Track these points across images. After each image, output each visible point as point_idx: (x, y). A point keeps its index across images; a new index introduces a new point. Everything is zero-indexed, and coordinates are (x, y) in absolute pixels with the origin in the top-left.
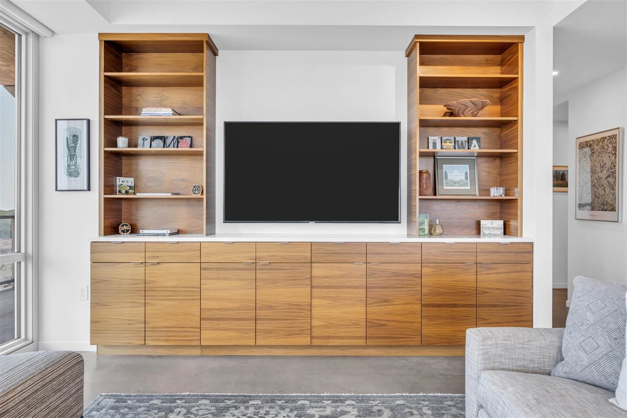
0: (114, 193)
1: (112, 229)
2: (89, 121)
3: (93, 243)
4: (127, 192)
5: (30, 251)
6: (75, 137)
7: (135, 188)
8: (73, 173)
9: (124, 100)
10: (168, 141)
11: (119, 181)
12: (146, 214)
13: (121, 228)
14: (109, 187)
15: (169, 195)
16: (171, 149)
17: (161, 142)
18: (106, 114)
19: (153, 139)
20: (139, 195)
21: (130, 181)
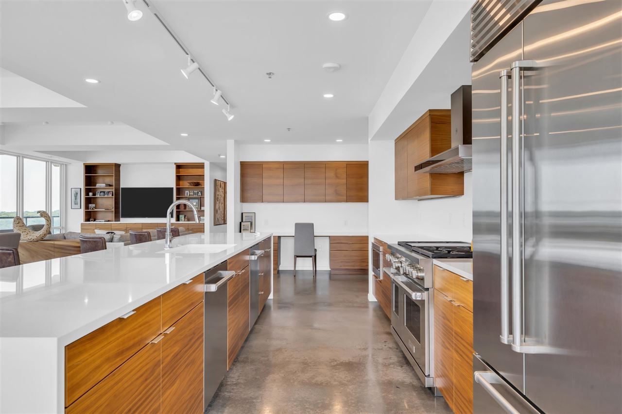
0: (89, 209)
1: (87, 220)
2: (81, 189)
3: (81, 224)
4: (93, 209)
5: (64, 226)
6: (77, 193)
7: (96, 208)
8: (76, 204)
9: (92, 180)
10: (105, 193)
11: (90, 205)
12: (99, 215)
13: (90, 220)
14: (87, 207)
15: (104, 210)
16: (106, 196)
17: (103, 193)
18: (86, 186)
19: (101, 192)
20: (96, 210)
21: (94, 205)
